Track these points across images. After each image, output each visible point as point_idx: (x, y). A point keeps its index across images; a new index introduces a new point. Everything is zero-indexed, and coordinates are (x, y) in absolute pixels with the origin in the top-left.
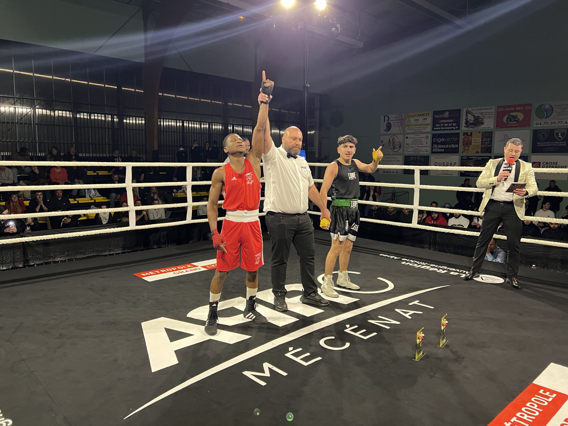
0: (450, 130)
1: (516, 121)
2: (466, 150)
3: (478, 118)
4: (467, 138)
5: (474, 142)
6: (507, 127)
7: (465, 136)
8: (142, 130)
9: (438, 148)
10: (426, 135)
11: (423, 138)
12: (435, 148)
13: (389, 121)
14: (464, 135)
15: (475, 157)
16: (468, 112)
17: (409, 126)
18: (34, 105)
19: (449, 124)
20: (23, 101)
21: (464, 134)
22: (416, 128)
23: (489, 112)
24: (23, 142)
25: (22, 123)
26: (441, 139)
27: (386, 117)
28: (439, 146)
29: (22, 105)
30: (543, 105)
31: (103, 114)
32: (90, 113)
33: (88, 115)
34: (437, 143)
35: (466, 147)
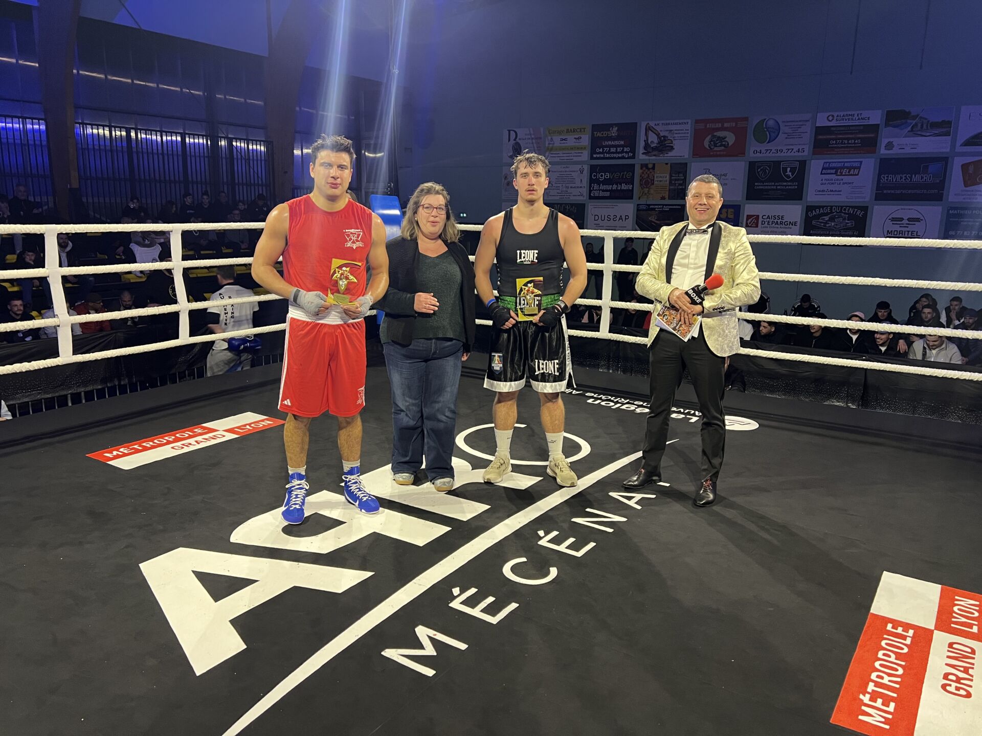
0: (619, 158)
1: (724, 146)
2: (645, 194)
3: (664, 139)
4: (646, 173)
5: (658, 181)
6: (711, 156)
7: (644, 170)
8: (41, 145)
9: (599, 190)
10: (580, 166)
11: (574, 171)
12: (595, 190)
13: (517, 139)
14: (641, 169)
15: (660, 207)
16: (648, 129)
17: (551, 149)
19: (619, 149)
21: (642, 166)
22: (564, 154)
23: (682, 130)
26: (605, 175)
27: (511, 132)
28: (602, 187)
30: (765, 119)
34: (598, 182)
35: (645, 189)
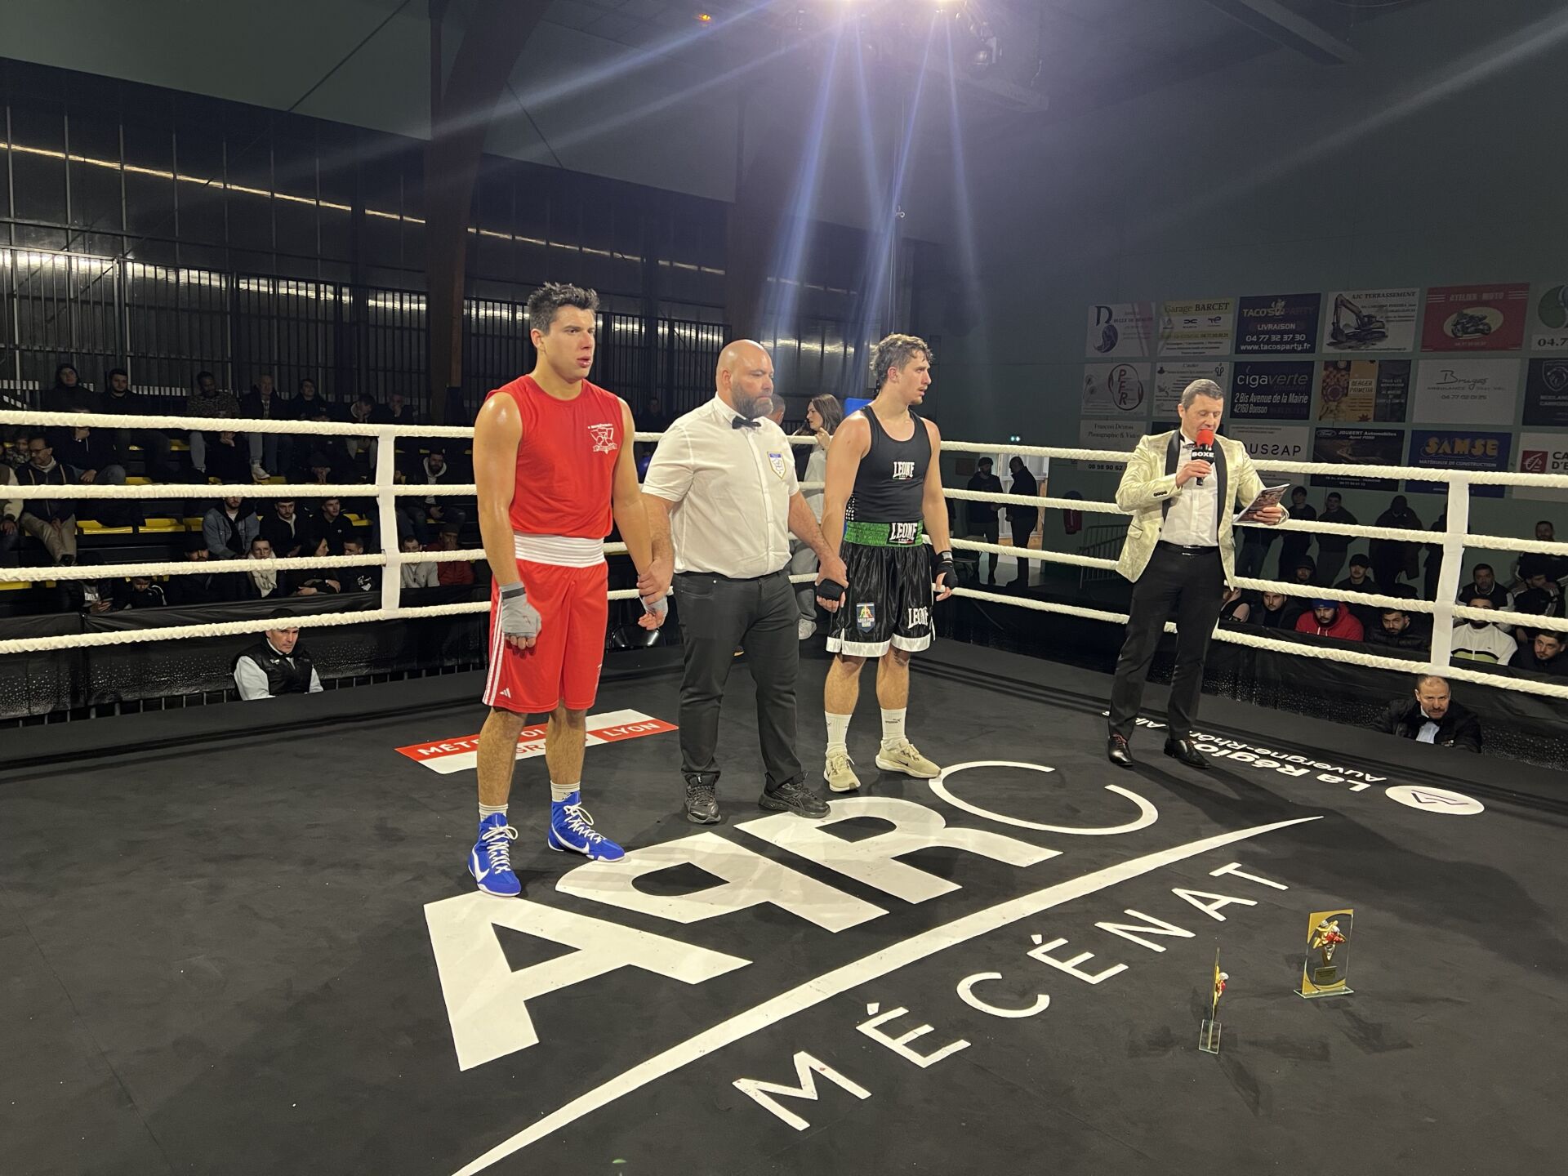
0: (1285, 351)
1: (1482, 331)
2: (1331, 411)
3: (1369, 320)
4: (1335, 376)
5: (1355, 390)
6: (1457, 349)
7: (1331, 372)
8: (419, 329)
9: (1249, 403)
10: (1217, 364)
12: (1242, 403)
13: (1112, 322)
14: (1326, 369)
15: (1358, 433)
16: (1340, 304)
17: (1168, 337)
18: (123, 252)
19: (1286, 336)
20: (91, 239)
21: (1327, 365)
22: (1189, 343)
23: (1402, 305)
24: (89, 354)
25: (88, 302)
26: (1260, 378)
27: (1102, 309)
28: (1254, 398)
29: (87, 251)
30: (1561, 287)
31: (311, 282)
32: (275, 278)
33: (271, 282)
34: (1248, 390)
35: (1331, 403)
